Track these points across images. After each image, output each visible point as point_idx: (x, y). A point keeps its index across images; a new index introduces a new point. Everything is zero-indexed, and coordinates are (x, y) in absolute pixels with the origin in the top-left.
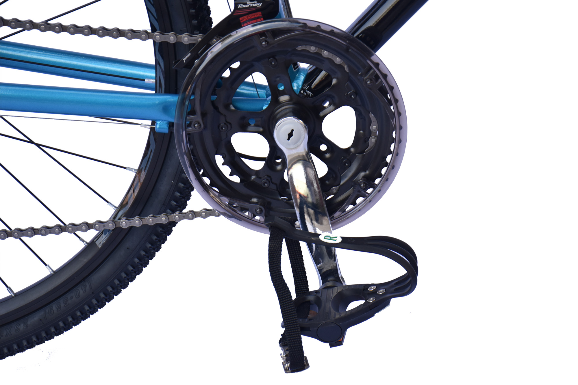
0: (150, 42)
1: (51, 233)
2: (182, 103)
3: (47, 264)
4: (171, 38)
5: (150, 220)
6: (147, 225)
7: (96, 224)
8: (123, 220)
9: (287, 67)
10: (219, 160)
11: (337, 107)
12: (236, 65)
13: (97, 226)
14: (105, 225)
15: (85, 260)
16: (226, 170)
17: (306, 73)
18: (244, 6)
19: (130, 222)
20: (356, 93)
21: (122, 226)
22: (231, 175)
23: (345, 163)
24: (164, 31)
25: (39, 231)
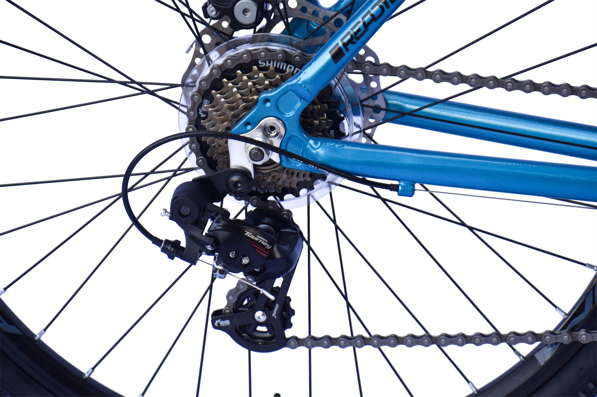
1: (486, 342)
3: (470, 380)
7: (546, 336)
8: (583, 332)
13: (547, 338)
14: (558, 337)
19: (592, 336)
21: (581, 341)
25: (472, 339)
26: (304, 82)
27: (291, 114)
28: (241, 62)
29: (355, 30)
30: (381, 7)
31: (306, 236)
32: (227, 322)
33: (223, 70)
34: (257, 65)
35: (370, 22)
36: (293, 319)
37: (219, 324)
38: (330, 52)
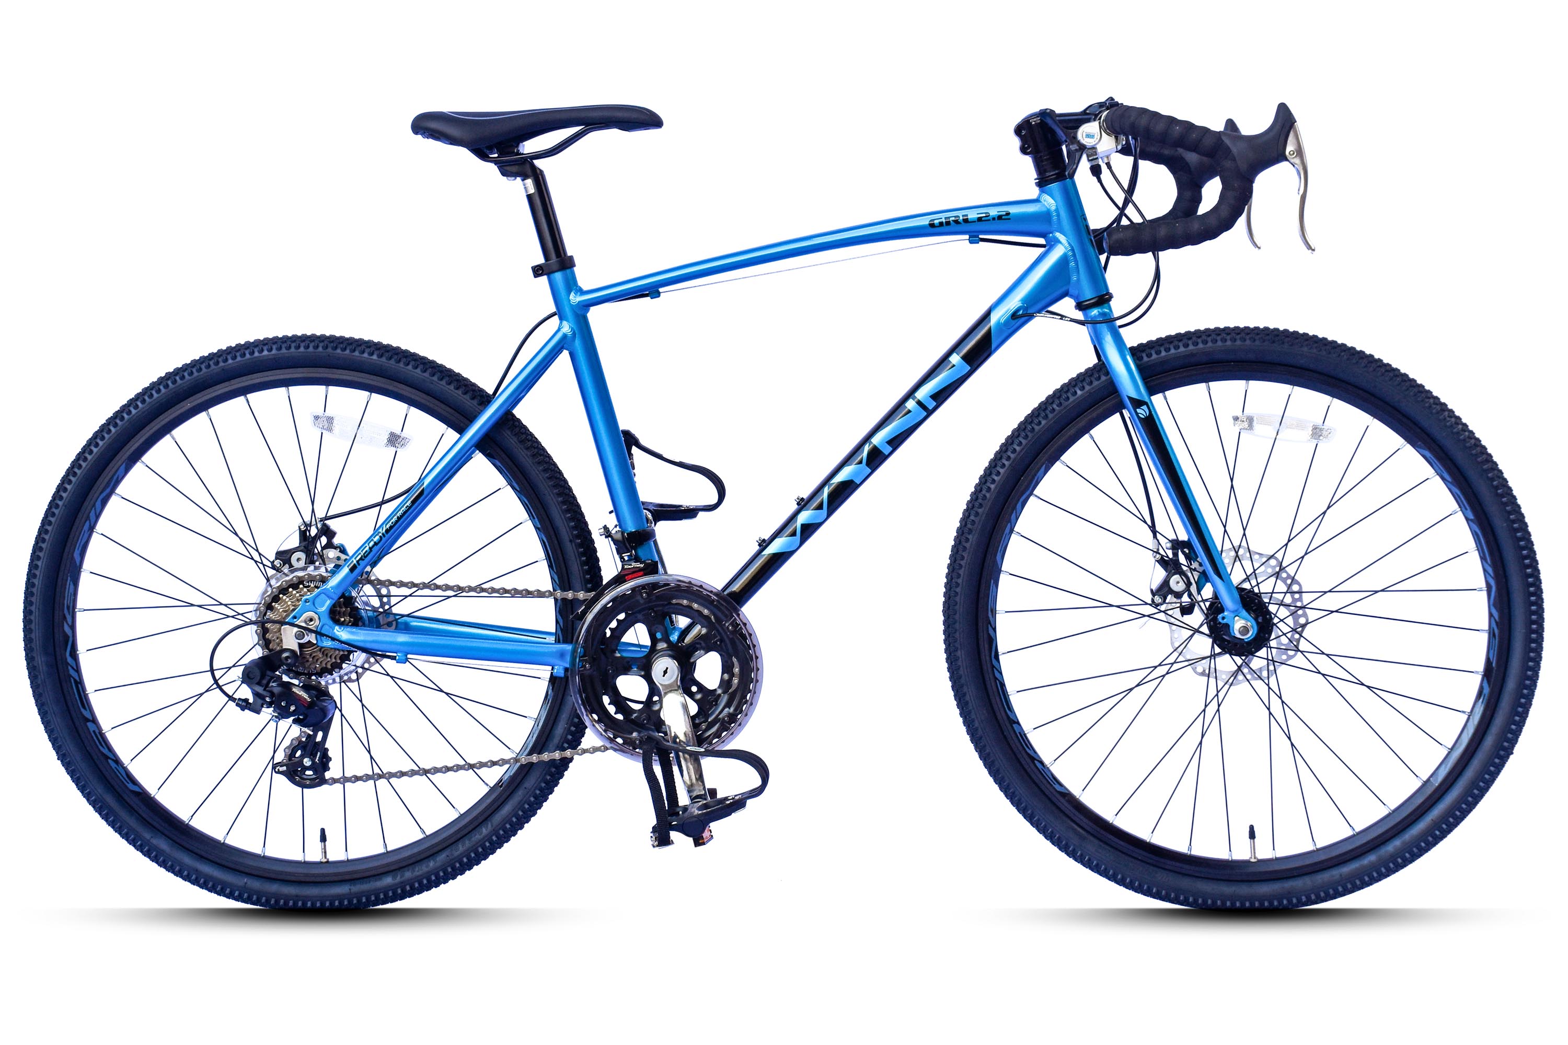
0: (551, 601)
2: (574, 651)
3: (458, 807)
4: (570, 595)
5: (546, 756)
6: (543, 761)
9: (664, 618)
10: (606, 700)
11: (707, 652)
12: (622, 616)
15: (489, 801)
16: (612, 709)
17: (681, 630)
18: (630, 567)
20: (722, 641)
22: (615, 714)
23: (713, 701)
24: (564, 589)
26: (332, 587)
27: (324, 609)
28: (292, 583)
29: (364, 552)
30: (380, 537)
31: (339, 705)
32: (284, 768)
33: (280, 588)
34: (303, 585)
35: (373, 546)
36: (331, 764)
37: (278, 770)
38: (348, 567)
